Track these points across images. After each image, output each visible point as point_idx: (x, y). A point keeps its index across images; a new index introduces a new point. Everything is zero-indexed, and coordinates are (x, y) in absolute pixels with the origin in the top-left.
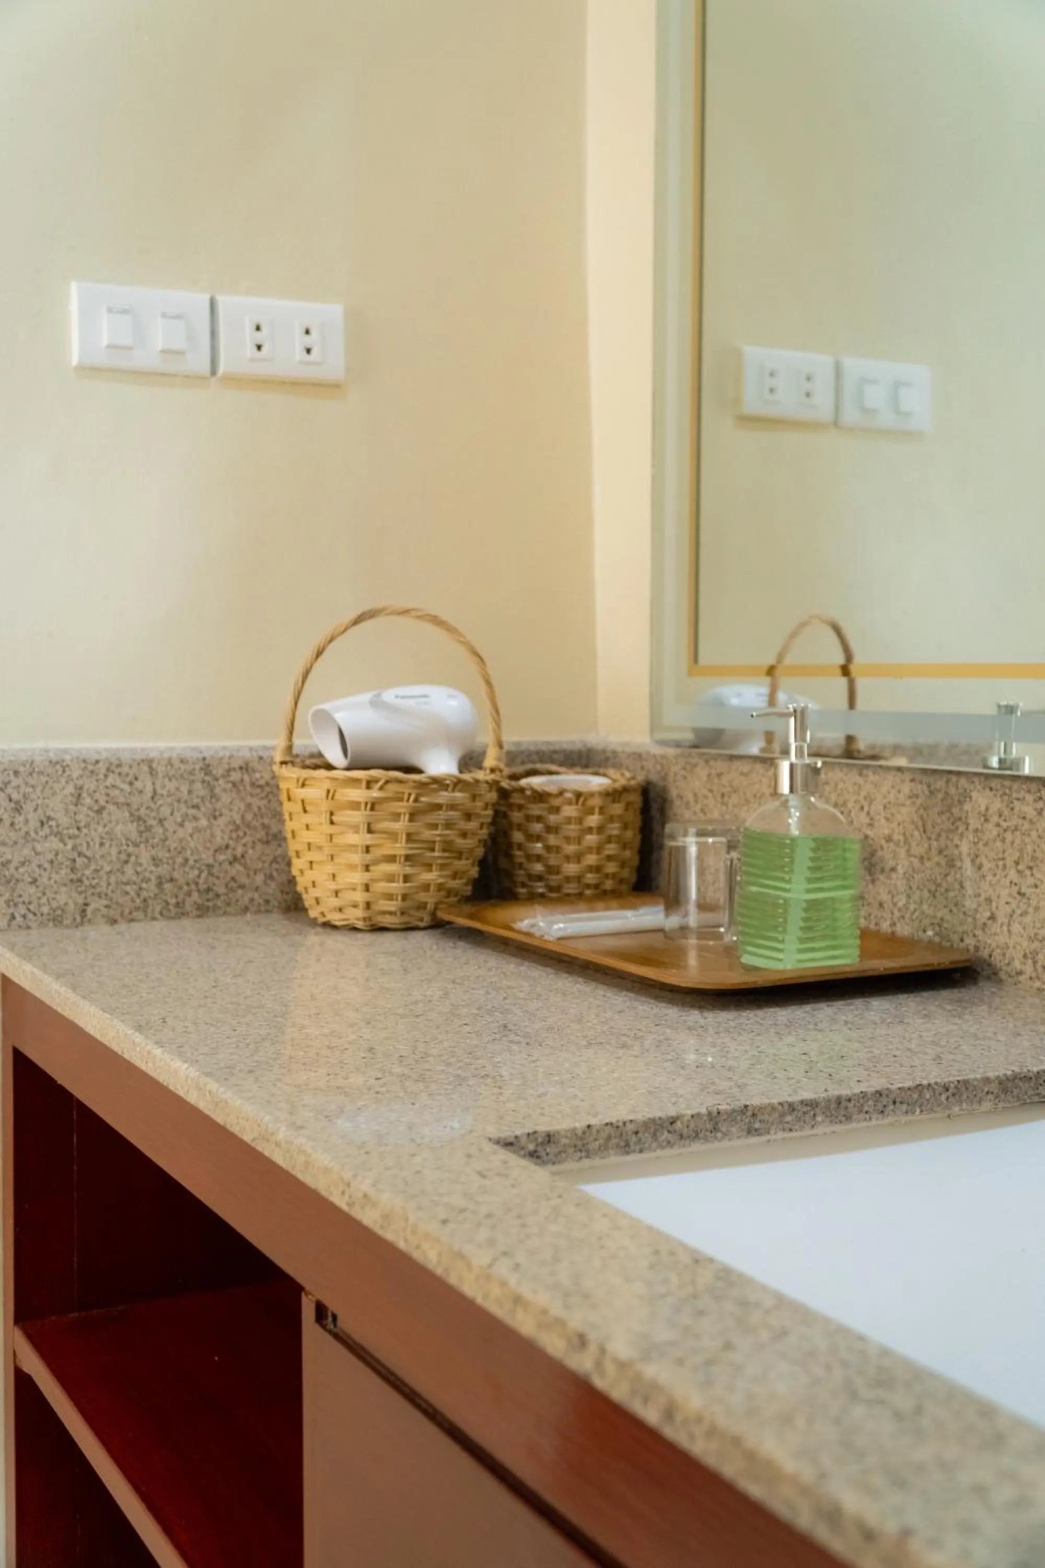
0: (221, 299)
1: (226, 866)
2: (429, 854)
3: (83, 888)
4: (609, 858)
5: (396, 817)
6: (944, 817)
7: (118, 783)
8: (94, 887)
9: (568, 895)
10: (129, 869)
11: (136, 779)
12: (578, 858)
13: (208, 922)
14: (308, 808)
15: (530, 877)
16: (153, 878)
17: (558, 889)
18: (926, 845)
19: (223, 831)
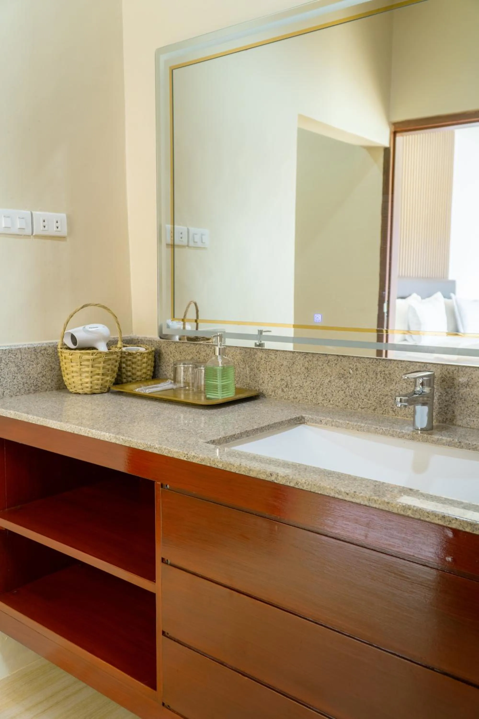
0: (34, 212)
1: (41, 378)
2: (108, 372)
3: (3, 387)
4: (148, 370)
5: (100, 363)
6: (250, 359)
7: (11, 355)
8: (6, 387)
9: (138, 381)
10: (15, 380)
11: (16, 354)
12: (141, 370)
13: (37, 394)
14: (72, 361)
15: (127, 376)
16: (21, 383)
17: (135, 379)
18: (244, 365)
19: (40, 368)
